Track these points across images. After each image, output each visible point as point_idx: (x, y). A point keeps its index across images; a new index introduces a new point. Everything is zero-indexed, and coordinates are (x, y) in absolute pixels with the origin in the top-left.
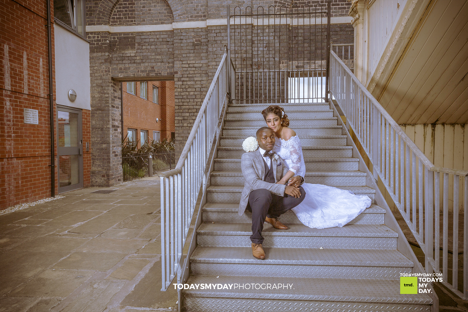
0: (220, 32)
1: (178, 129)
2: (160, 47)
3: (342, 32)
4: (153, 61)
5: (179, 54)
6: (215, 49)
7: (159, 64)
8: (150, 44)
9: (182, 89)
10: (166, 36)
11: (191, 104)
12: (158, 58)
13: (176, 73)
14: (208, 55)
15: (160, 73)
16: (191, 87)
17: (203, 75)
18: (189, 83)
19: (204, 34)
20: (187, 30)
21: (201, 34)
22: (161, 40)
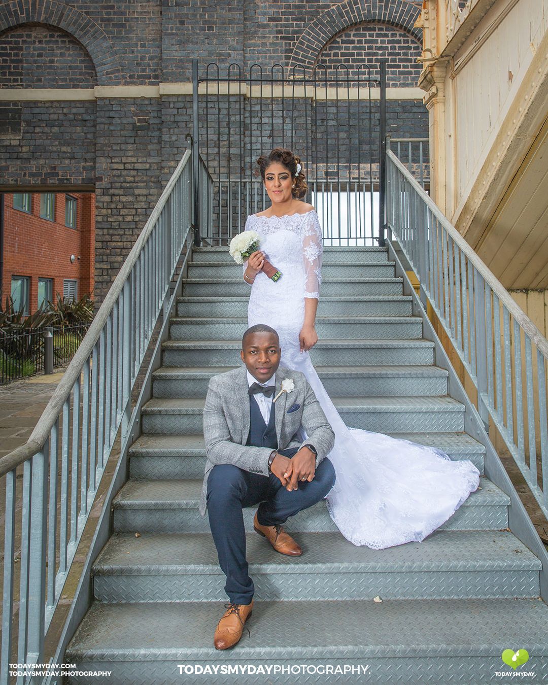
0: (185, 107)
1: (100, 287)
2: (69, 130)
3: (407, 114)
4: (55, 155)
5: (105, 145)
6: (174, 138)
7: (67, 162)
8: (50, 124)
9: (109, 211)
10: (82, 110)
11: (127, 238)
12: (66, 151)
13: (100, 179)
14: (161, 147)
15: (67, 179)
16: (128, 207)
17: (152, 184)
18: (124, 199)
19: (153, 109)
20: (122, 101)
21: (149, 109)
22: (71, 116)
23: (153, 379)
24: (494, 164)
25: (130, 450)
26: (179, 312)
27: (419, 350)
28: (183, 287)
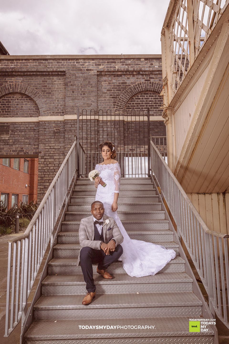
0: (74, 124)
1: (40, 195)
2: (28, 133)
3: (161, 126)
4: (22, 143)
5: (43, 139)
6: (70, 136)
7: (27, 146)
8: (21, 131)
9: (44, 165)
10: (34, 126)
11: (51, 176)
12: (27, 141)
13: (40, 152)
14: (65, 140)
15: (27, 153)
16: (51, 163)
17: (61, 154)
18: (50, 160)
19: (62, 125)
20: (49, 122)
21: (60, 125)
22: (29, 128)
23: (62, 224)
24: (186, 146)
25: (54, 247)
26: (71, 202)
27: (159, 214)
28: (73, 193)
